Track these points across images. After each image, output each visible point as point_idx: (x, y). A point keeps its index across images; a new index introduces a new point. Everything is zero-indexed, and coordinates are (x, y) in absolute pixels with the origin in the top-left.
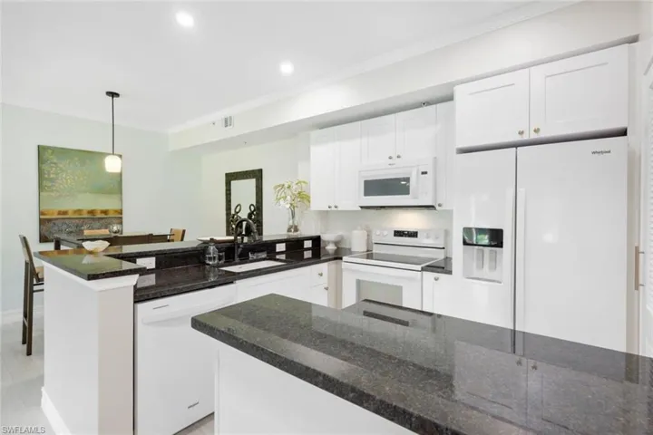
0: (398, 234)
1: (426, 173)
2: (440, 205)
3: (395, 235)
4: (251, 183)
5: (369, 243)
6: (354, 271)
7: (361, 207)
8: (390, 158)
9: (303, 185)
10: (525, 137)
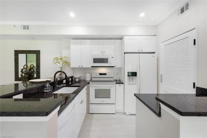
0: (100, 74)
1: (113, 57)
2: (116, 66)
3: (100, 75)
4: (34, 56)
5: (91, 77)
6: (94, 87)
7: (92, 67)
8: (102, 52)
9: (66, 58)
10: (139, 51)
